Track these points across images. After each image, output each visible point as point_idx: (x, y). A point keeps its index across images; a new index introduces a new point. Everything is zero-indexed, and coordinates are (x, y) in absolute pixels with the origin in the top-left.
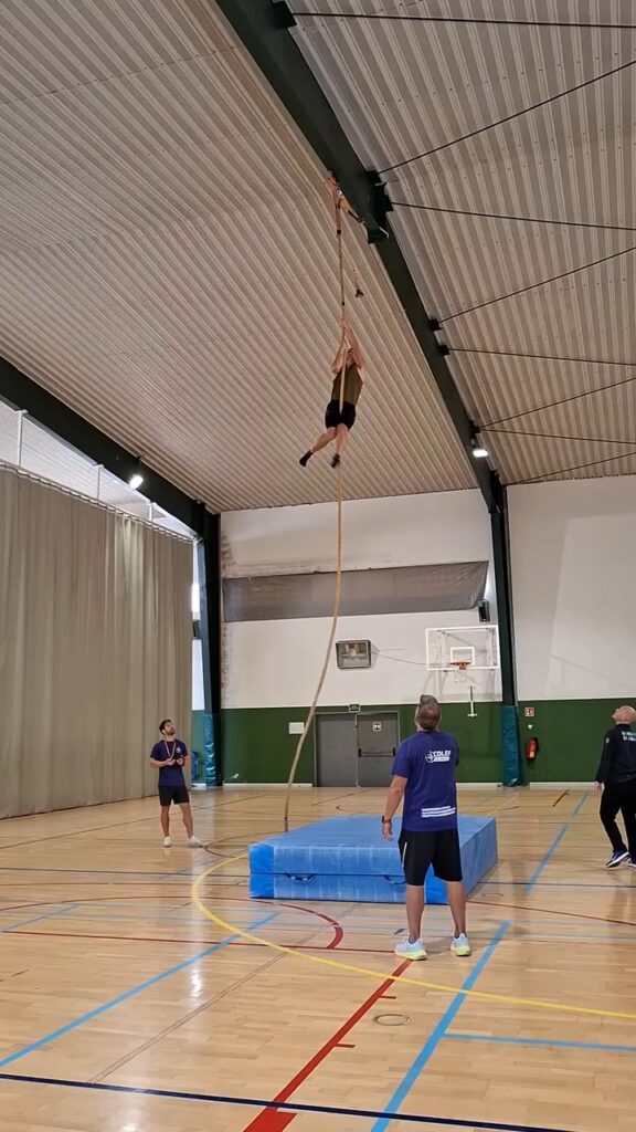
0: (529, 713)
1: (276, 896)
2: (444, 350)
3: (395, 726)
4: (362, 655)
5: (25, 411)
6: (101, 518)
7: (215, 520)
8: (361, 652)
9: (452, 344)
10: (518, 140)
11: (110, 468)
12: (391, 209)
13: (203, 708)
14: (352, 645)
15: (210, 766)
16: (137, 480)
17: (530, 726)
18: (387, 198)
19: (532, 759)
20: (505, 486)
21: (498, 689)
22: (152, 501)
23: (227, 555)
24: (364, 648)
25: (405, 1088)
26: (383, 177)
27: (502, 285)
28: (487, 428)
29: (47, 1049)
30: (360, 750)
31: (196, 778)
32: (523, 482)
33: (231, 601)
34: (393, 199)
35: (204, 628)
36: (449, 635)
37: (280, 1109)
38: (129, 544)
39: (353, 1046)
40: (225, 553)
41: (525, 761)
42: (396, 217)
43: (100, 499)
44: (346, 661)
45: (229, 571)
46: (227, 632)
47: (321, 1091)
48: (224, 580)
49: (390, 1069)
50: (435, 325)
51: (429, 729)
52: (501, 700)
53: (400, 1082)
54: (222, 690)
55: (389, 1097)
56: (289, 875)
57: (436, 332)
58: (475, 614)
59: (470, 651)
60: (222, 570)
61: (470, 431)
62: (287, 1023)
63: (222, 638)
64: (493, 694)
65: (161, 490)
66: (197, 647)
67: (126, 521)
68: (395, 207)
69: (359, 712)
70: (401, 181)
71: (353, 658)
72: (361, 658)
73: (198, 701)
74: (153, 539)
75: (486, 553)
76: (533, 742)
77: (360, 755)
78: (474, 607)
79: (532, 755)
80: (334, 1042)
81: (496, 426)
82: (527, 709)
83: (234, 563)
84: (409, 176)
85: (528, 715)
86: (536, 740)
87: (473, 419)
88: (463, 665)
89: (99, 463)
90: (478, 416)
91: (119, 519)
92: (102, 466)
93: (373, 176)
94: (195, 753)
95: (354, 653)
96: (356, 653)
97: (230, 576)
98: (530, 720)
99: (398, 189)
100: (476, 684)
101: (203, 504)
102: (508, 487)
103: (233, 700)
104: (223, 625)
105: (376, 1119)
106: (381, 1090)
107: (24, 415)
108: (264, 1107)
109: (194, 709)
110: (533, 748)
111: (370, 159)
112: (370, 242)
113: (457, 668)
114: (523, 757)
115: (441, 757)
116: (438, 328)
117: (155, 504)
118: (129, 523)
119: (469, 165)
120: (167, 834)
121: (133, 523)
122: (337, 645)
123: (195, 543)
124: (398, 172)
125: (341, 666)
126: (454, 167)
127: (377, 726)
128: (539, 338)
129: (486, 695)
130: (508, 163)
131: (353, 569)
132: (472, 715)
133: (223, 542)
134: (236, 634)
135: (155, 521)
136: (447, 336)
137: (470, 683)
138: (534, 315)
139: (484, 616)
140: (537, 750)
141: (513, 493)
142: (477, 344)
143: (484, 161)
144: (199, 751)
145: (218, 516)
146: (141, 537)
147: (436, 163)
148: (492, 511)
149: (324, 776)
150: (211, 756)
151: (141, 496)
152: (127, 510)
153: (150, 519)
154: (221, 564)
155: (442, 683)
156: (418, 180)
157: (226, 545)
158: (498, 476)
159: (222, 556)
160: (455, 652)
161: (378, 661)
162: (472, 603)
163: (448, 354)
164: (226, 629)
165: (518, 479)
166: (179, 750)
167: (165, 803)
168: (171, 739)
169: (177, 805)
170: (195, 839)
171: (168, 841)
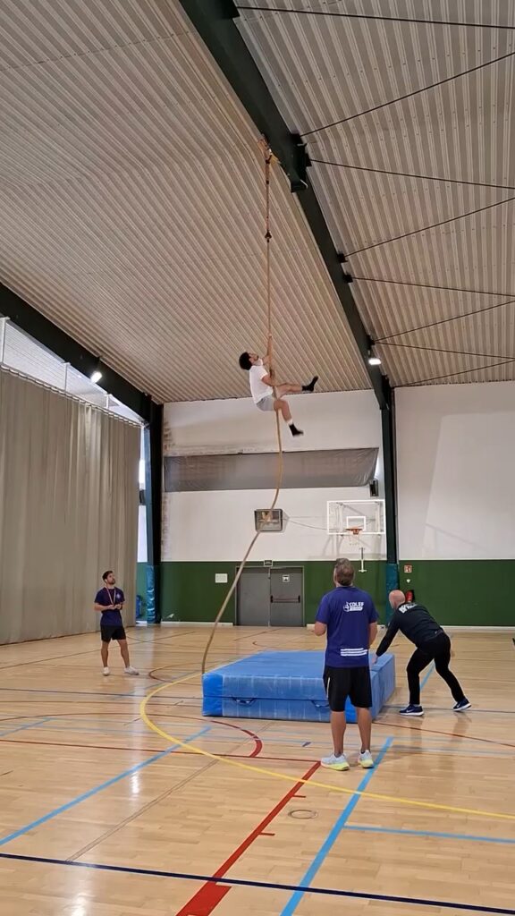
0: (407, 570)
2: (348, 278)
3: (300, 579)
4: (276, 521)
5: (8, 318)
6: (67, 406)
7: (159, 410)
8: (274, 518)
9: (355, 274)
10: (413, 113)
11: (75, 365)
12: (310, 165)
13: (146, 560)
14: (267, 513)
15: (150, 607)
16: (97, 376)
17: (408, 581)
18: (307, 155)
20: (393, 388)
21: (384, 550)
22: (109, 393)
23: (168, 438)
24: (277, 515)
25: (315, 868)
26: (304, 138)
27: (396, 229)
28: (381, 341)
29: (33, 834)
30: (272, 597)
31: (140, 616)
32: (408, 385)
33: (171, 474)
34: (312, 156)
35: (149, 497)
36: (345, 506)
37: (218, 883)
38: (90, 427)
39: (273, 835)
40: (167, 435)
42: (314, 171)
43: (68, 390)
44: (262, 525)
45: (169, 451)
46: (167, 500)
47: (249, 870)
48: (166, 458)
49: (303, 853)
50: (342, 258)
51: (345, 584)
52: (385, 559)
53: (311, 863)
54: (162, 547)
55: (303, 875)
57: (342, 264)
58: (367, 490)
59: (363, 520)
60: (164, 450)
61: (367, 343)
62: (221, 816)
63: (163, 505)
64: (379, 554)
65: (116, 385)
66: (143, 511)
67: (88, 409)
68: (313, 163)
69: (272, 567)
70: (319, 144)
71: (268, 523)
72: (275, 523)
73: (142, 555)
74: (110, 424)
75: (377, 441)
76: (410, 593)
77: (272, 601)
78: (365, 484)
80: (258, 831)
81: (388, 341)
82: (406, 567)
83: (174, 444)
84: (326, 138)
85: (406, 571)
86: (412, 591)
87: (369, 334)
88: (356, 531)
89: (66, 361)
90: (373, 331)
91: (82, 407)
92: (68, 363)
93: (296, 138)
94: (139, 597)
96: (270, 519)
97: (170, 455)
98: (408, 575)
99: (316, 149)
100: (367, 546)
101: (150, 396)
102: (395, 389)
103: (170, 554)
104: (163, 494)
105: (293, 891)
106: (296, 869)
107: (8, 322)
108: (206, 882)
109: (139, 561)
111: (294, 124)
112: (293, 191)
113: (352, 533)
115: (356, 607)
116: (344, 261)
117: (111, 395)
118: (90, 410)
119: (373, 131)
120: (105, 664)
121: (93, 411)
122: (255, 512)
123: (143, 427)
124: (317, 136)
125: (258, 529)
126: (361, 133)
127: (286, 578)
128: (425, 271)
129: (374, 555)
130: (405, 131)
131: (269, 451)
132: (363, 571)
133: (165, 427)
134: (174, 502)
135: (111, 409)
136: (351, 268)
137: (361, 545)
138: (421, 252)
139: (374, 491)
141: (399, 394)
142: (375, 275)
143: (386, 129)
144: (142, 595)
145: (161, 406)
146: (99, 421)
147: (347, 129)
148: (382, 408)
149: (243, 617)
150: (152, 599)
151: (100, 389)
152: (89, 399)
153: (107, 408)
154: (164, 444)
155: (338, 546)
156: (333, 142)
157: (168, 429)
158: (388, 380)
159: (163, 438)
160: (350, 520)
161: (288, 526)
162: (365, 481)
163: (352, 281)
164: (165, 497)
165: (404, 383)
166: (118, 596)
167: (106, 639)
168: (112, 587)
169: (116, 641)
170: (131, 669)
171: (107, 671)
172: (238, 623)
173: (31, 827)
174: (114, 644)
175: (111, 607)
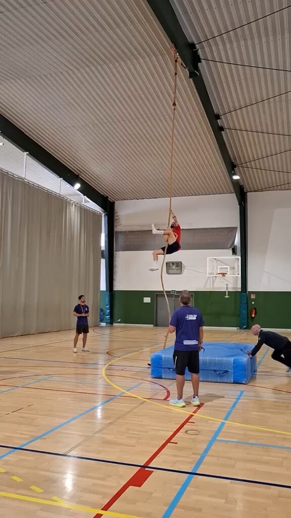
0: (253, 297)
1: (163, 377)
2: (222, 129)
4: (178, 268)
5: (28, 153)
6: (61, 203)
7: (112, 205)
8: (177, 266)
9: (226, 126)
10: (262, 30)
11: (65, 180)
12: (200, 62)
13: (105, 290)
14: (173, 263)
15: (108, 315)
16: (78, 186)
17: (253, 303)
18: (199, 56)
19: (253, 318)
20: (246, 193)
21: (239, 285)
22: (84, 195)
23: (117, 221)
24: (179, 265)
25: (199, 463)
26: (197, 46)
27: (250, 99)
28: (240, 166)
29: (45, 439)
31: (102, 321)
32: (255, 191)
33: (119, 241)
34: (201, 57)
35: (106, 254)
36: (217, 260)
37: (146, 469)
38: (74, 215)
39: (177, 443)
40: (116, 220)
41: (250, 318)
42: (202, 66)
43: (61, 193)
44: (170, 271)
45: (118, 228)
46: (117, 256)
47: (163, 462)
48: (116, 232)
49: (193, 454)
50: (218, 117)
52: (240, 290)
53: (198, 459)
54: (114, 282)
55: (193, 466)
56: (170, 369)
57: (218, 120)
58: (230, 251)
59: (227, 268)
60: (115, 228)
61: (232, 167)
62: (148, 432)
63: (114, 258)
64: (237, 288)
65: (88, 191)
66: (103, 262)
67: (72, 204)
68: (202, 61)
69: (176, 294)
70: (206, 48)
71: (173, 269)
72: (177, 270)
73: (103, 286)
74: (84, 211)
75: (236, 223)
78: (229, 248)
79: (253, 316)
80: (169, 441)
81: (244, 165)
82: (252, 295)
83: (121, 225)
84: (210, 46)
85: (252, 297)
86: (255, 309)
87: (233, 161)
88: (224, 274)
89: (61, 177)
90: (236, 160)
91: (69, 203)
92: (62, 179)
93: (192, 46)
94: (101, 309)
95: (174, 267)
97: (118, 230)
98: (253, 300)
99: (204, 52)
100: (232, 283)
101: (107, 197)
102: (248, 193)
103: (119, 286)
104: (115, 253)
105: (188, 475)
106: (189, 463)
107: (27, 154)
108: (140, 468)
109: (101, 290)
110: (254, 312)
111: (192, 38)
112: (190, 78)
113: (221, 275)
114: (249, 317)
116: (219, 119)
117: (85, 197)
118: (74, 205)
119: (238, 41)
120: (75, 347)
121: (75, 205)
122: (167, 263)
123: (103, 215)
124: (205, 44)
125: (168, 273)
126: (231, 42)
128: (267, 125)
129: (233, 288)
130: (257, 41)
132: (227, 297)
133: (116, 215)
134: (121, 257)
135: (85, 204)
136: (223, 122)
137: (226, 283)
138: (265, 113)
139: (234, 252)
140: (256, 313)
141: (250, 196)
142: (238, 127)
143: (245, 40)
144: (103, 309)
145: (114, 203)
146: (79, 211)
147: (223, 40)
148: (240, 204)
149: (159, 321)
150: (108, 311)
151: (80, 193)
152: (74, 199)
153: (83, 204)
154: (115, 224)
155: (213, 282)
156: (214, 49)
157: (118, 216)
158: (244, 188)
159: (115, 221)
160: (220, 268)
161: (185, 271)
162: (229, 246)
163: (223, 130)
164: (116, 254)
165: (253, 190)
166: (86, 309)
167: (78, 333)
168: (83, 304)
171: (75, 350)
172: (156, 325)
173: (43, 435)
175: (83, 315)
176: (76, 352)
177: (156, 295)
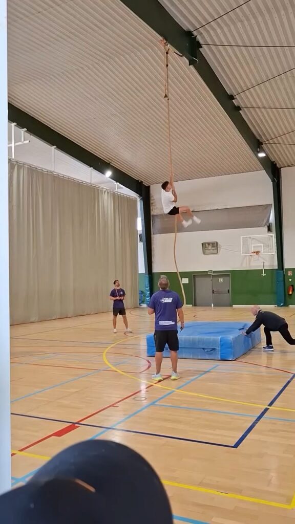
0: (290, 274)
2: (239, 108)
3: (229, 279)
4: (213, 248)
5: (55, 147)
6: (93, 191)
7: (148, 189)
8: (213, 247)
9: (242, 105)
10: (255, 11)
11: (95, 168)
12: (201, 47)
13: (144, 272)
14: (209, 244)
15: (148, 297)
16: (109, 173)
17: (290, 280)
18: (198, 42)
19: (291, 295)
20: (280, 168)
21: (276, 263)
22: (117, 182)
23: (154, 204)
24: (215, 245)
26: (195, 33)
27: (261, 77)
28: (266, 142)
30: (213, 291)
31: (142, 302)
32: (289, 166)
33: (156, 225)
34: (201, 42)
35: (144, 238)
36: (253, 239)
38: (107, 202)
40: (152, 203)
41: (287, 296)
42: (205, 50)
43: (92, 182)
44: (207, 251)
45: (154, 212)
46: (155, 239)
48: (153, 216)
50: (232, 97)
51: (164, 289)
52: (277, 268)
54: (153, 264)
57: (233, 101)
58: (266, 229)
59: (261, 246)
60: (151, 211)
61: (256, 144)
63: (152, 242)
64: (273, 265)
65: (121, 177)
66: (141, 246)
67: (105, 192)
68: (203, 46)
69: (213, 274)
70: (204, 34)
71: (210, 250)
72: (213, 250)
73: (142, 269)
74: (118, 199)
75: (270, 200)
76: (291, 287)
77: (213, 293)
78: (265, 225)
79: (291, 293)
81: (271, 141)
82: (289, 272)
83: (157, 208)
84: (208, 31)
85: (289, 275)
86: (292, 286)
87: (259, 138)
88: (257, 253)
89: (91, 167)
90: (261, 137)
91: (102, 191)
92: (92, 168)
93: (189, 33)
94: (142, 292)
95: (210, 248)
96: (210, 247)
97: (155, 214)
98: (290, 277)
99: (203, 37)
100: (266, 260)
101: (142, 182)
102: (282, 169)
103: (156, 269)
104: (152, 236)
107: (55, 148)
109: (140, 272)
110: (291, 289)
111: (186, 26)
112: (190, 65)
113: (255, 254)
114: (287, 293)
115: (168, 300)
116: (234, 99)
117: (118, 183)
118: (106, 193)
119: (234, 24)
120: (115, 327)
121: (108, 193)
122: (202, 244)
123: (139, 200)
124: (201, 30)
125: (204, 253)
126: (227, 25)
127: (221, 280)
128: (284, 99)
129: (270, 266)
130: (253, 21)
131: (209, 209)
132: (264, 275)
133: (152, 198)
134: (158, 240)
135: (119, 190)
136: (239, 102)
137: (263, 261)
138: (279, 89)
139: (269, 229)
140: (293, 290)
141: (284, 172)
142: (255, 105)
143: (241, 21)
144: (142, 290)
145: (149, 187)
146: (112, 197)
147: (219, 25)
148: (273, 181)
149: (198, 302)
150: (149, 293)
151: (112, 180)
152: (105, 187)
153: (116, 190)
154: (151, 208)
155: (250, 261)
156: (212, 32)
157: (153, 200)
158: (276, 164)
159: (151, 205)
160: (254, 247)
161: (221, 251)
162: (264, 223)
163: (241, 110)
164: (153, 237)
165: (286, 165)
166: (122, 293)
167: (115, 315)
168: (118, 288)
169: (121, 315)
170: (129, 329)
171: (115, 330)
172: (195, 305)
174: (119, 317)
175: (118, 298)
176: (115, 333)
177: (193, 276)
